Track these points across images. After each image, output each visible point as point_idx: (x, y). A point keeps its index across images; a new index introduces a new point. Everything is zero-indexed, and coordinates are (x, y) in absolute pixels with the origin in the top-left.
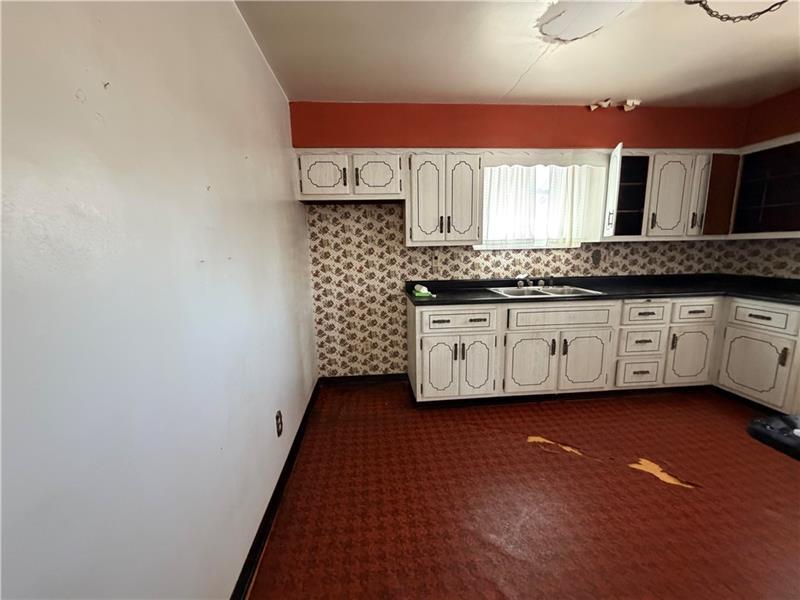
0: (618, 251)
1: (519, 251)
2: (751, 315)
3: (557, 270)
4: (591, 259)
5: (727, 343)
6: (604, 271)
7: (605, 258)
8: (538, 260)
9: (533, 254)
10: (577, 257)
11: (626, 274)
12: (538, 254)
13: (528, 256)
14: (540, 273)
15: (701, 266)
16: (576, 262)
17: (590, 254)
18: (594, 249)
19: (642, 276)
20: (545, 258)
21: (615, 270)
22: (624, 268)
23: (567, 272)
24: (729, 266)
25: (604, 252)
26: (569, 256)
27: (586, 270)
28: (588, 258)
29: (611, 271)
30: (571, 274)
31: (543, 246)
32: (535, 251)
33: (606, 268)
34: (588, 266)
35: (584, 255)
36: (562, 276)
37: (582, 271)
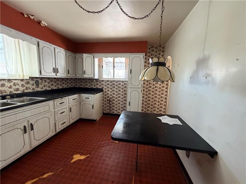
2: (85, 98)
4: (35, 84)
5: (82, 106)
8: (3, 85)
10: (28, 83)
11: (50, 89)
12: (3, 82)
14: (6, 92)
15: (70, 85)
16: (28, 86)
17: (34, 82)
18: (36, 80)
19: (55, 89)
20: (8, 84)
22: (49, 87)
23: (24, 90)
24: (77, 85)
25: (40, 81)
26: (23, 83)
27: (33, 89)
28: (33, 84)
30: (26, 91)
31: (6, 77)
33: (42, 87)
34: (34, 87)
35: (31, 82)
36: (21, 92)
37: (31, 89)
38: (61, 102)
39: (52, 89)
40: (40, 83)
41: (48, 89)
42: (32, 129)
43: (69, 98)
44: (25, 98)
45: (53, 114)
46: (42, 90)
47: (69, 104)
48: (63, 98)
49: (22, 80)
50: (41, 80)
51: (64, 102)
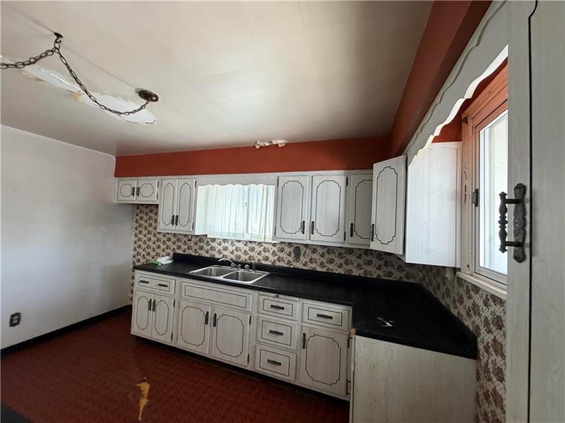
0: (316, 249)
3: (267, 259)
4: (293, 253)
6: (304, 265)
7: (304, 254)
8: (253, 249)
9: (249, 245)
10: (282, 250)
11: (324, 270)
12: (253, 245)
13: (245, 245)
16: (281, 255)
19: (339, 274)
21: (313, 265)
22: (322, 265)
23: (274, 261)
25: (303, 249)
26: (275, 249)
27: (289, 262)
28: (290, 253)
29: (310, 266)
33: (306, 263)
34: (291, 259)
37: (286, 262)
38: (274, 304)
42: (214, 324)
43: (303, 303)
46: (304, 268)
48: (281, 296)
49: (274, 245)
51: (282, 308)
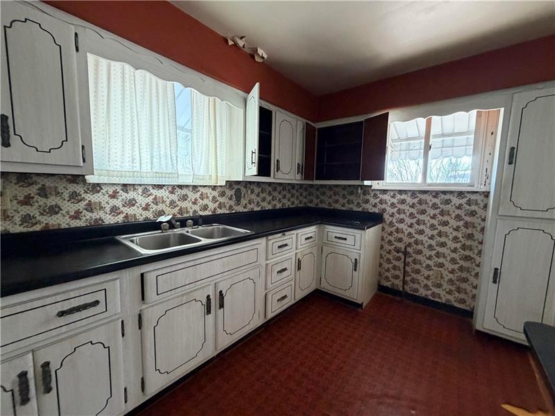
0: (253, 189)
1: (160, 187)
2: (336, 237)
3: (205, 208)
4: (234, 197)
5: (324, 256)
6: (245, 207)
7: (244, 195)
8: (184, 198)
9: (179, 191)
10: (223, 194)
11: (259, 209)
12: (185, 191)
13: (172, 192)
14: (188, 212)
16: (222, 200)
17: (233, 192)
18: (236, 187)
19: (269, 210)
20: (192, 196)
21: (252, 206)
22: (258, 204)
23: (215, 209)
25: (243, 190)
26: (215, 193)
27: (231, 207)
28: (231, 196)
30: (219, 211)
31: (189, 182)
32: (181, 187)
33: (246, 204)
34: (232, 203)
35: (229, 193)
36: (210, 213)
38: (280, 244)
39: (263, 209)
40: (243, 196)
41: (256, 209)
42: (222, 306)
43: (297, 234)
44: (216, 226)
45: (264, 273)
46: (245, 210)
47: (296, 249)
48: (286, 233)
49: (214, 188)
50: (245, 187)
51: (286, 245)
